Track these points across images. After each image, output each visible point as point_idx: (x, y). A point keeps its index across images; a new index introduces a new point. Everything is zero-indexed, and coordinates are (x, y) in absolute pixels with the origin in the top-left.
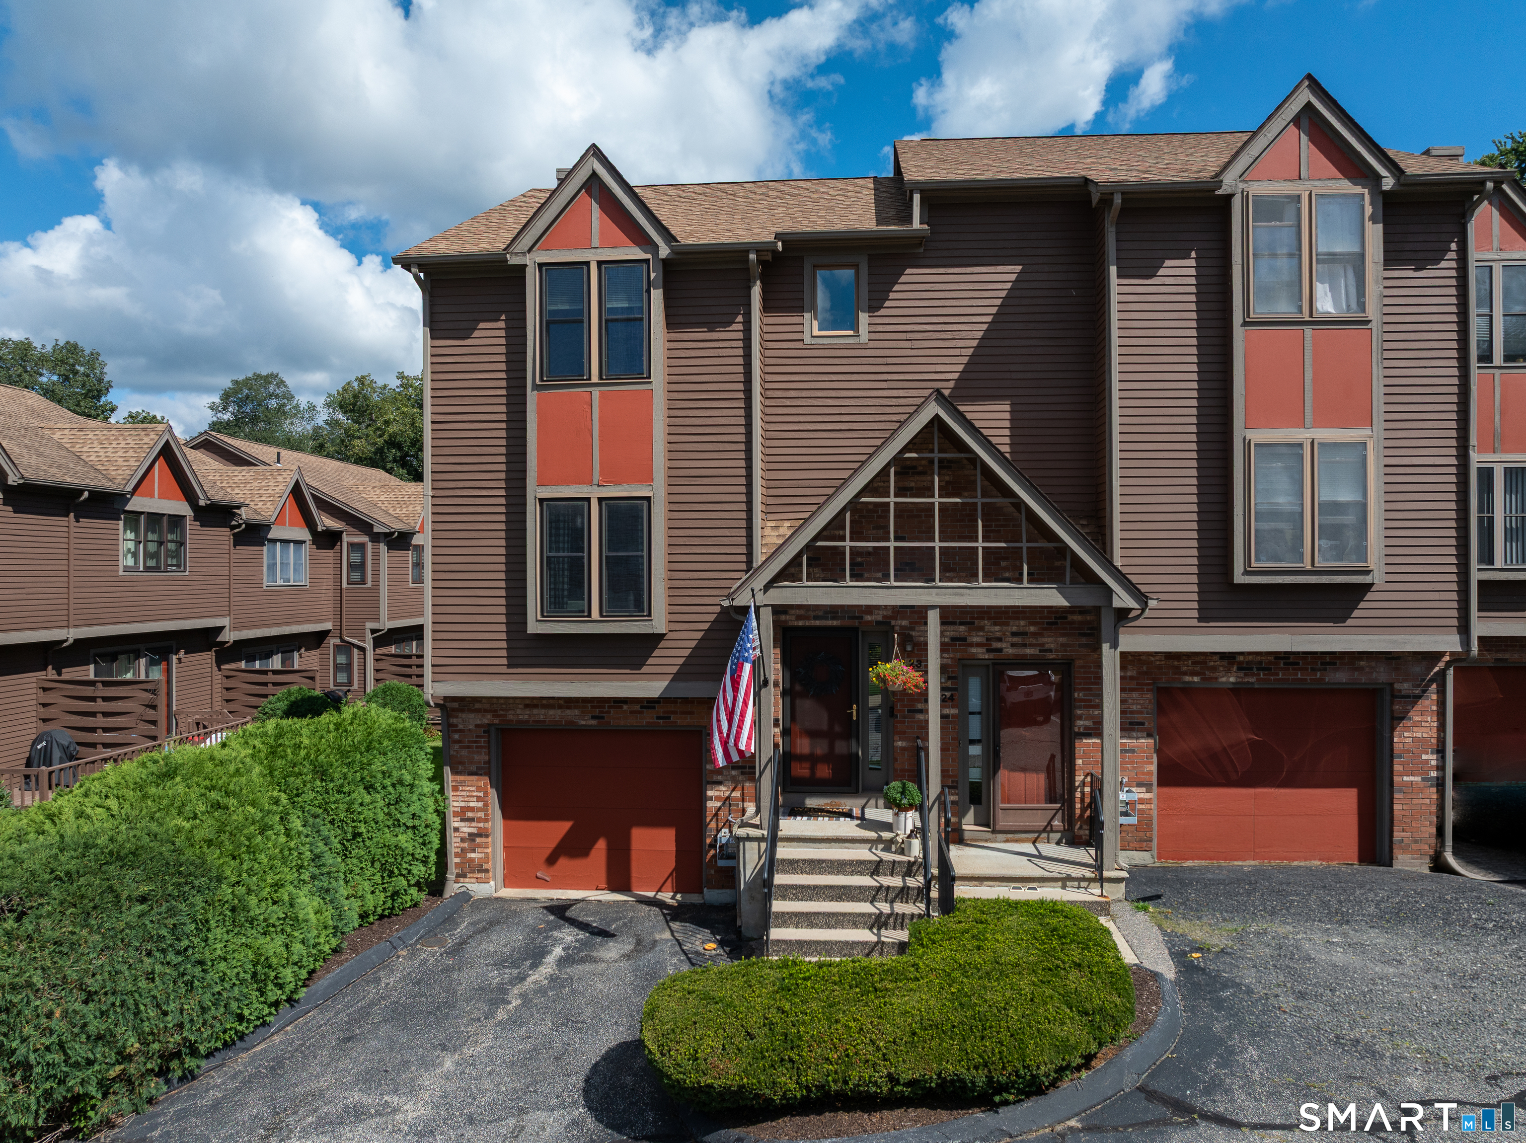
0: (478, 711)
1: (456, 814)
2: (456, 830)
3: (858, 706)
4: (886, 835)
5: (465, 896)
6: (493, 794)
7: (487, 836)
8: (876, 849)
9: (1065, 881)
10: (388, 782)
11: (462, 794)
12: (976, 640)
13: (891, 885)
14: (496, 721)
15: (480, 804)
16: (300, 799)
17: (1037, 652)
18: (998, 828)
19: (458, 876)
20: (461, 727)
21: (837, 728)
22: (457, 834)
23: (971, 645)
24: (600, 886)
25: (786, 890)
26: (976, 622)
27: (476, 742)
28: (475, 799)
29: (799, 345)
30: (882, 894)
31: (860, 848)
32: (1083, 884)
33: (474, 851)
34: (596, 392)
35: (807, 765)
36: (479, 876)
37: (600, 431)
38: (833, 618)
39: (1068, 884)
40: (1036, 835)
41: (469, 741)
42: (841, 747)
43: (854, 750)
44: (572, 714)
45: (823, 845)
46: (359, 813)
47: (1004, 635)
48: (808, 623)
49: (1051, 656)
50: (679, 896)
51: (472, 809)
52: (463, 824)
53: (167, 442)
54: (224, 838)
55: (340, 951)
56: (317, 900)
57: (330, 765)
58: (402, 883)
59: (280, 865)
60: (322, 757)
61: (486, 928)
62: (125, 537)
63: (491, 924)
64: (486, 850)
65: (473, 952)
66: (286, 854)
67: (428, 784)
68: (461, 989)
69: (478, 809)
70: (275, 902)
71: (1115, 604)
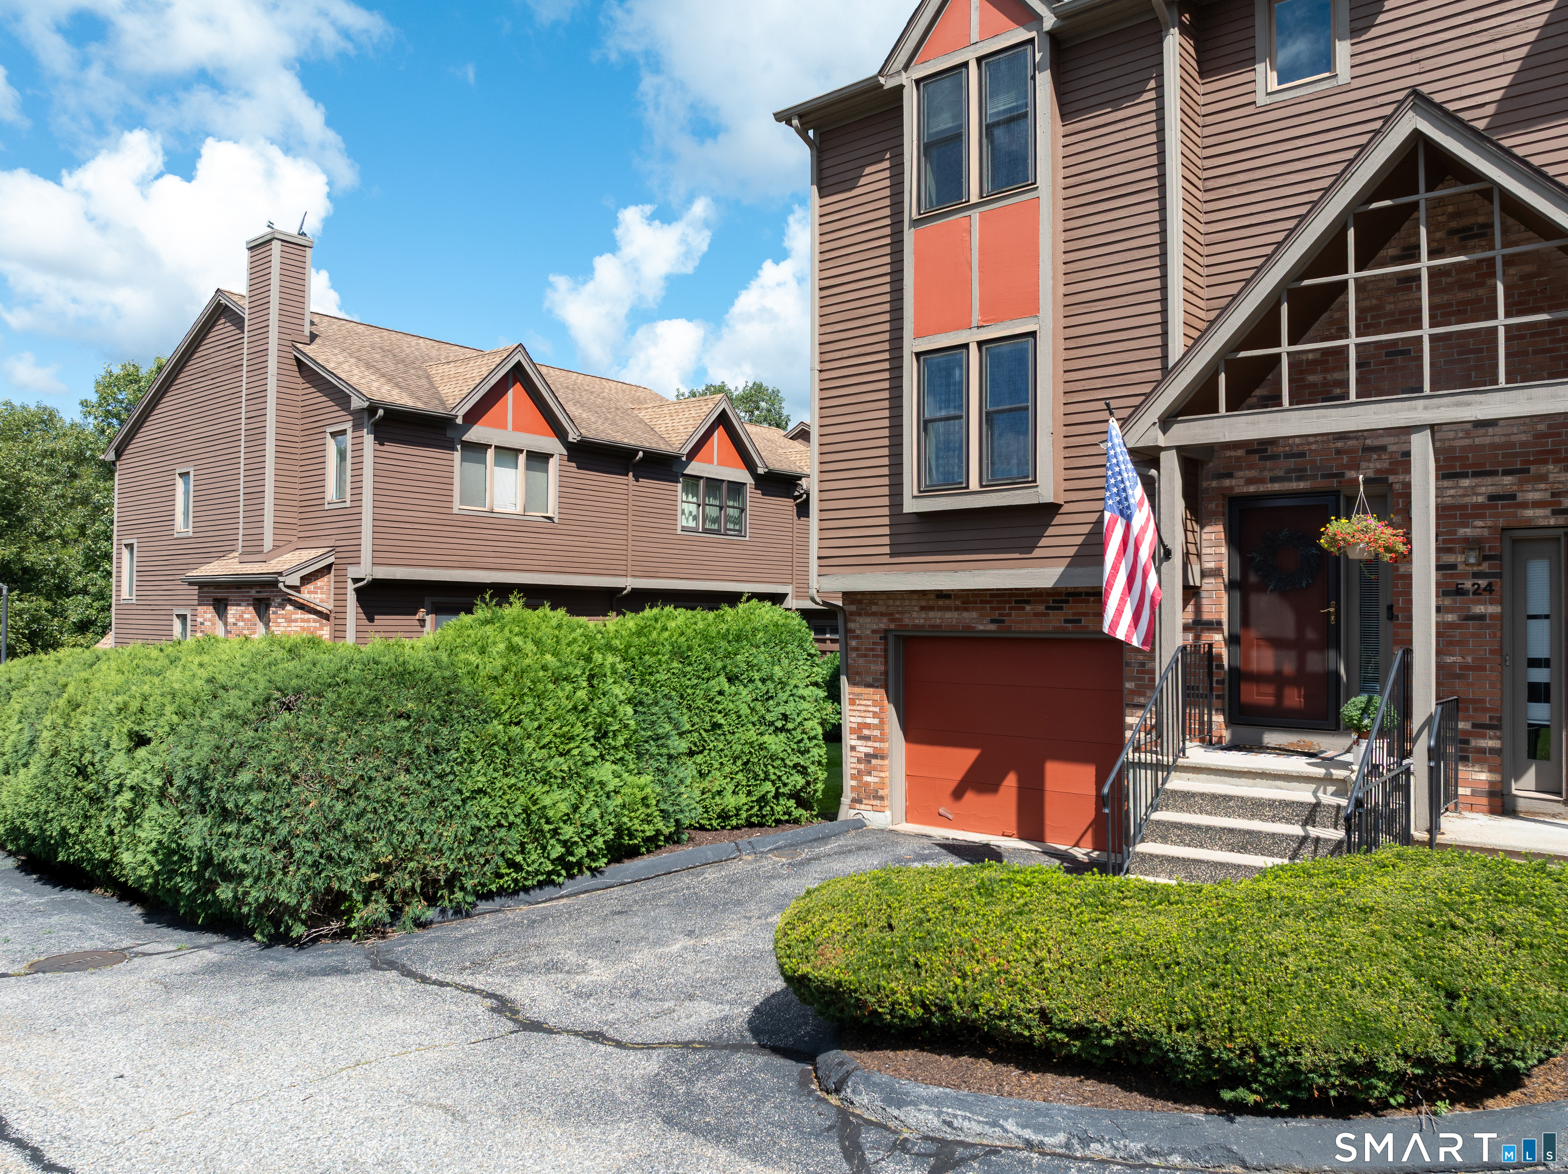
0: (874, 614)
1: (852, 731)
2: (853, 748)
3: (1338, 604)
4: (1339, 773)
5: (859, 825)
6: (891, 711)
7: (883, 758)
8: (1325, 793)
10: (757, 676)
11: (859, 708)
12: (1532, 496)
14: (892, 626)
15: (876, 721)
16: (653, 678)
19: (854, 801)
20: (858, 632)
21: (1311, 635)
22: (854, 754)
23: (1525, 505)
24: (1008, 832)
26: (1533, 468)
27: (873, 650)
28: (871, 715)
29: (1250, 110)
31: (1299, 790)
33: (869, 774)
34: (975, 215)
35: (1270, 689)
36: (874, 803)
37: (980, 261)
38: (1299, 479)
41: (867, 649)
42: (1314, 662)
43: (1332, 666)
46: (718, 703)
48: (1262, 488)
50: (1095, 854)
51: (868, 726)
52: (859, 743)
53: (724, 410)
54: (508, 677)
55: (678, 842)
56: (646, 779)
57: (690, 648)
58: (768, 787)
59: (572, 718)
60: (683, 639)
61: (850, 851)
62: (684, 499)
63: (860, 848)
64: (882, 774)
65: (815, 866)
66: (580, 708)
67: (811, 687)
68: (765, 893)
69: (875, 727)
70: (561, 755)
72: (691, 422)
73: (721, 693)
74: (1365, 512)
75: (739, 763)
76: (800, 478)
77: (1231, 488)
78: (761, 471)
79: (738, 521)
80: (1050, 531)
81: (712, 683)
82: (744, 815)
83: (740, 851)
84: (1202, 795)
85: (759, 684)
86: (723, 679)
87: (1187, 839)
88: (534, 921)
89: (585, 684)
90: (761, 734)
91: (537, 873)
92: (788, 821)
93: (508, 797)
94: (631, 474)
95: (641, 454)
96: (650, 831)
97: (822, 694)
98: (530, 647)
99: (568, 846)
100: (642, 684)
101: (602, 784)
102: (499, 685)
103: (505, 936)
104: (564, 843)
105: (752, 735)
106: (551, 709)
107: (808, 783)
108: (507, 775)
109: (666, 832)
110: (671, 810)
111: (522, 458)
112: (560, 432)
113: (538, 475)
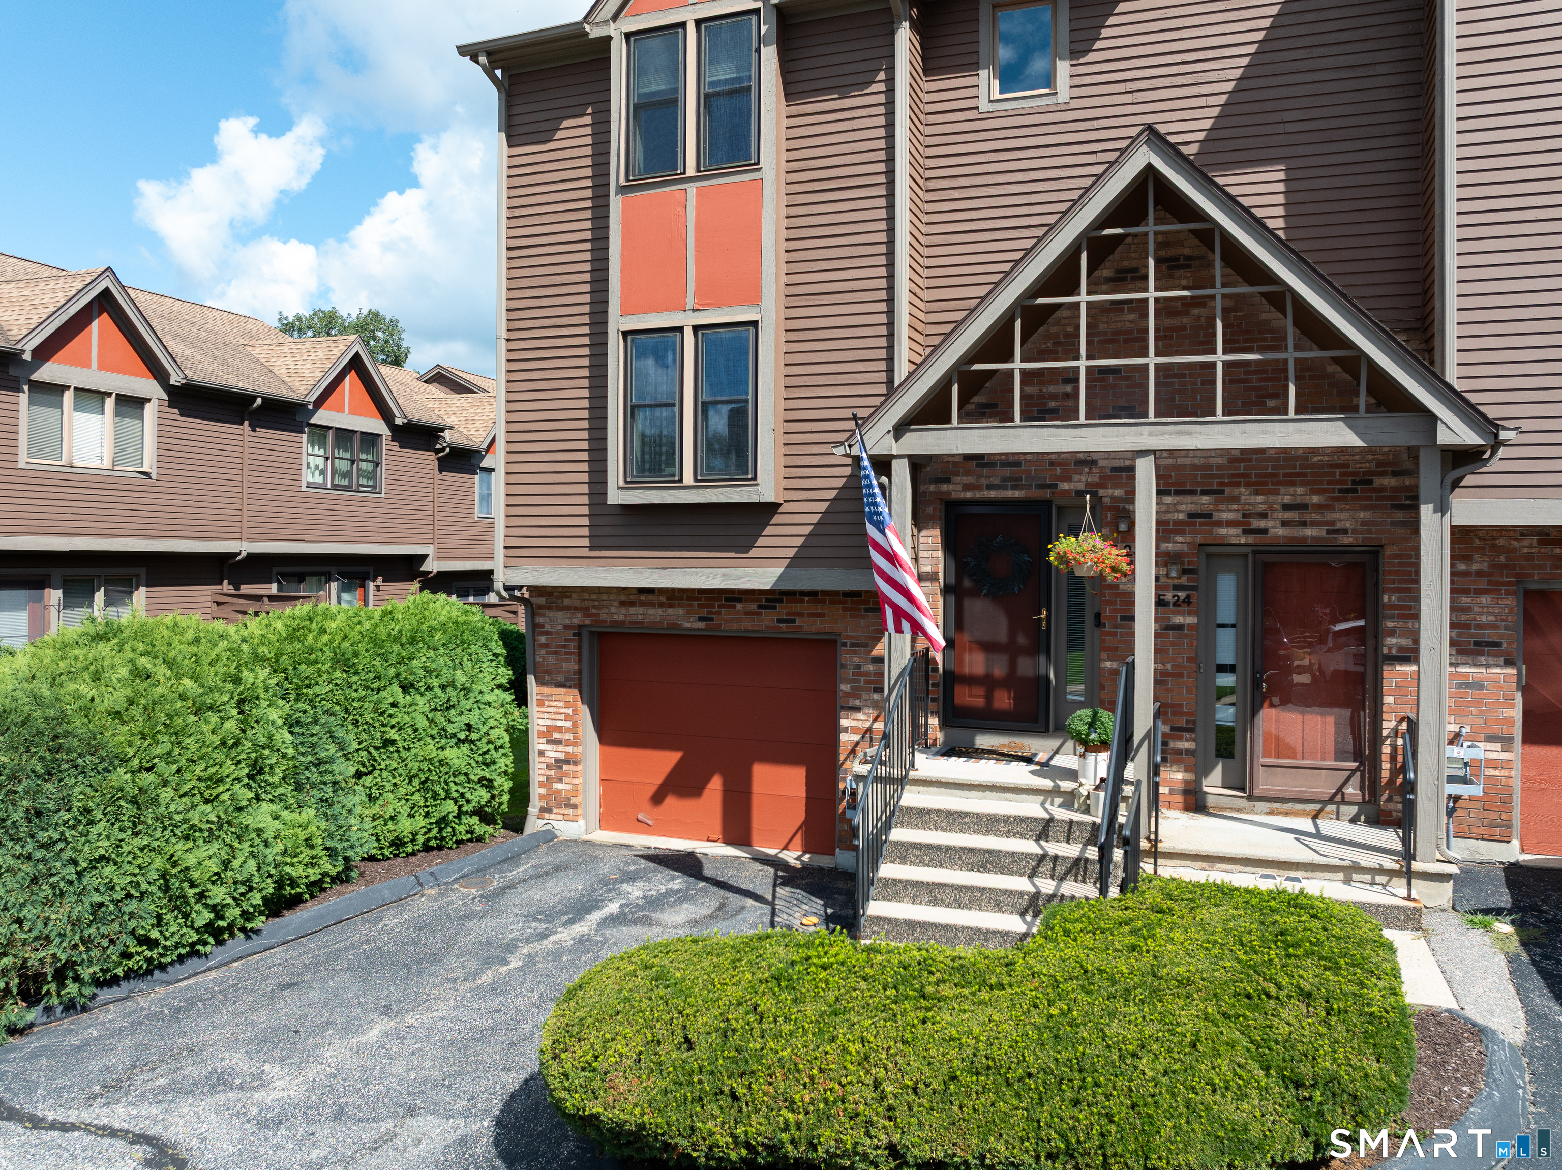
0: (567, 608)
1: (541, 734)
2: (541, 753)
3: (1049, 611)
4: (1067, 785)
5: (549, 836)
6: (585, 713)
7: (576, 763)
8: (1052, 804)
9: (1350, 871)
10: (435, 683)
11: (549, 710)
12: (1226, 516)
13: (1060, 854)
14: (587, 622)
15: (568, 724)
16: (311, 692)
17: (1324, 534)
18: (1256, 792)
19: (542, 810)
20: (548, 627)
21: (1022, 640)
22: (542, 759)
23: (1219, 524)
24: (713, 837)
25: (907, 850)
26: (1227, 490)
27: (564, 647)
28: (562, 717)
29: (970, 115)
30: (1047, 866)
31: (1027, 802)
32: (1380, 879)
33: (560, 780)
34: (692, 189)
35: (980, 691)
36: (566, 811)
37: (697, 239)
38: (1015, 487)
39: (1355, 877)
40: (1318, 807)
41: (557, 646)
42: (1025, 667)
43: (1042, 671)
44: (675, 614)
45: (974, 793)
46: (390, 716)
47: (1271, 508)
48: (978, 495)
49: (1346, 540)
50: (806, 858)
51: (559, 729)
52: (549, 747)
53: (357, 353)
54: (135, 711)
55: (348, 880)
56: (309, 813)
57: (356, 655)
58: (450, 807)
59: (219, 756)
60: (346, 644)
61: (547, 873)
62: (310, 451)
63: (557, 869)
64: (576, 781)
65: (511, 898)
66: (231, 742)
67: (496, 691)
68: (463, 940)
69: (568, 730)
70: (207, 802)
71: (1444, 437)
72: (318, 365)
73: (394, 705)
74: (1090, 530)
75: (416, 782)
76: (443, 430)
77: (949, 491)
78: (399, 421)
79: (372, 476)
80: (769, 530)
81: (384, 694)
82: (421, 839)
83: (421, 885)
84: (938, 812)
85: (439, 692)
86: (396, 688)
87: (927, 859)
88: (178, 1010)
89: (234, 712)
90: (443, 748)
91: (177, 946)
92: (470, 840)
93: (139, 861)
94: (246, 423)
95: (259, 401)
96: (314, 874)
97: (509, 697)
98: (161, 671)
99: (218, 911)
100: (297, 700)
101: (259, 831)
102: (124, 722)
103: (141, 1037)
104: (213, 908)
105: (431, 750)
106: (194, 747)
107: (493, 797)
108: (136, 834)
109: (333, 872)
110: (339, 847)
111: (110, 403)
112: (158, 373)
113: (130, 423)
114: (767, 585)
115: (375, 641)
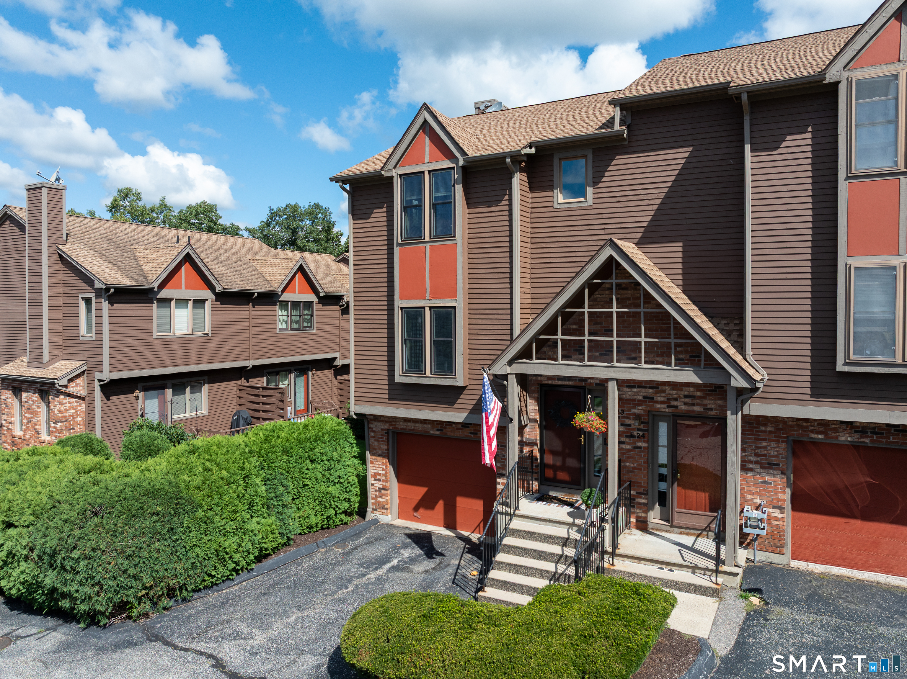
0: (382, 421)
1: (372, 476)
2: (373, 485)
3: (585, 436)
4: (579, 522)
5: (376, 521)
6: (390, 469)
7: (387, 490)
8: (571, 531)
9: (694, 568)
10: (325, 458)
11: (375, 465)
12: (660, 399)
13: (569, 554)
14: (391, 428)
15: (383, 472)
16: (273, 465)
17: (702, 410)
18: (674, 524)
19: (373, 509)
20: (374, 429)
22: (373, 487)
23: (657, 402)
25: (508, 548)
26: (660, 387)
27: (381, 438)
28: (381, 469)
29: (550, 209)
30: (562, 560)
31: (563, 528)
32: (707, 573)
33: (381, 497)
34: (428, 246)
36: (383, 511)
37: (430, 269)
38: (569, 380)
39: (697, 571)
40: (699, 532)
41: (379, 438)
44: (427, 427)
46: (306, 474)
47: (679, 397)
49: (712, 413)
51: (380, 474)
52: (375, 482)
53: (301, 265)
54: (205, 486)
55: (289, 545)
56: (273, 518)
57: (292, 448)
58: (332, 512)
59: (236, 502)
60: (288, 444)
61: (372, 542)
62: (280, 314)
63: (376, 540)
64: (387, 498)
65: (355, 555)
66: (241, 496)
67: (352, 459)
68: (333, 576)
69: (383, 475)
70: (232, 520)
71: (734, 383)
72: (283, 272)
73: (308, 469)
74: (590, 410)
75: (317, 501)
76: (343, 296)
77: (541, 381)
78: (322, 295)
79: (310, 321)
80: (462, 396)
81: (303, 465)
82: (320, 525)
83: (318, 547)
84: (524, 531)
85: (326, 462)
86: (308, 462)
87: (517, 553)
88: (223, 603)
89: (242, 482)
90: (328, 487)
91: (222, 577)
92: (342, 524)
93: (208, 546)
94: (251, 304)
95: (256, 294)
96: (274, 545)
97: (356, 461)
98: (215, 468)
99: (237, 563)
100: (268, 469)
101: (252, 531)
102: (201, 491)
103: (210, 615)
104: (235, 562)
105: (323, 487)
106: (227, 499)
107: (351, 505)
108: (206, 535)
109: (283, 542)
110: (285, 533)
111: (190, 303)
112: (211, 287)
113: (200, 311)
114: (461, 420)
115: (300, 442)
